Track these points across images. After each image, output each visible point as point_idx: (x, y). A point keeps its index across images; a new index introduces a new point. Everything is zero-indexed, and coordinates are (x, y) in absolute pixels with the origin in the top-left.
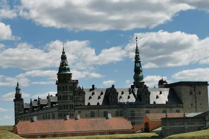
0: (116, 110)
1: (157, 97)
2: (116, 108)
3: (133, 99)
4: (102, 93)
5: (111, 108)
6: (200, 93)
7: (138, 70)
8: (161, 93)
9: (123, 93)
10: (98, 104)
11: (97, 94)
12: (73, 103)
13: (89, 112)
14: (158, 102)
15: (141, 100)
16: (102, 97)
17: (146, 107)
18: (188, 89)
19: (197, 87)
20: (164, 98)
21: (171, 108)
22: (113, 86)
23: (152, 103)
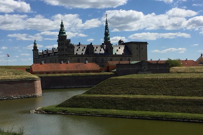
0: (92, 58)
1: (117, 51)
2: (92, 56)
3: (103, 52)
4: (85, 48)
5: (90, 56)
6: (142, 49)
7: (107, 34)
8: (119, 48)
9: (97, 48)
10: (82, 54)
11: (82, 48)
12: (67, 53)
13: (76, 59)
14: (118, 53)
15: (107, 52)
16: (85, 50)
17: (111, 56)
18: (135, 46)
19: (141, 45)
20: (121, 51)
21: (125, 57)
22: (91, 43)
23: (114, 54)
